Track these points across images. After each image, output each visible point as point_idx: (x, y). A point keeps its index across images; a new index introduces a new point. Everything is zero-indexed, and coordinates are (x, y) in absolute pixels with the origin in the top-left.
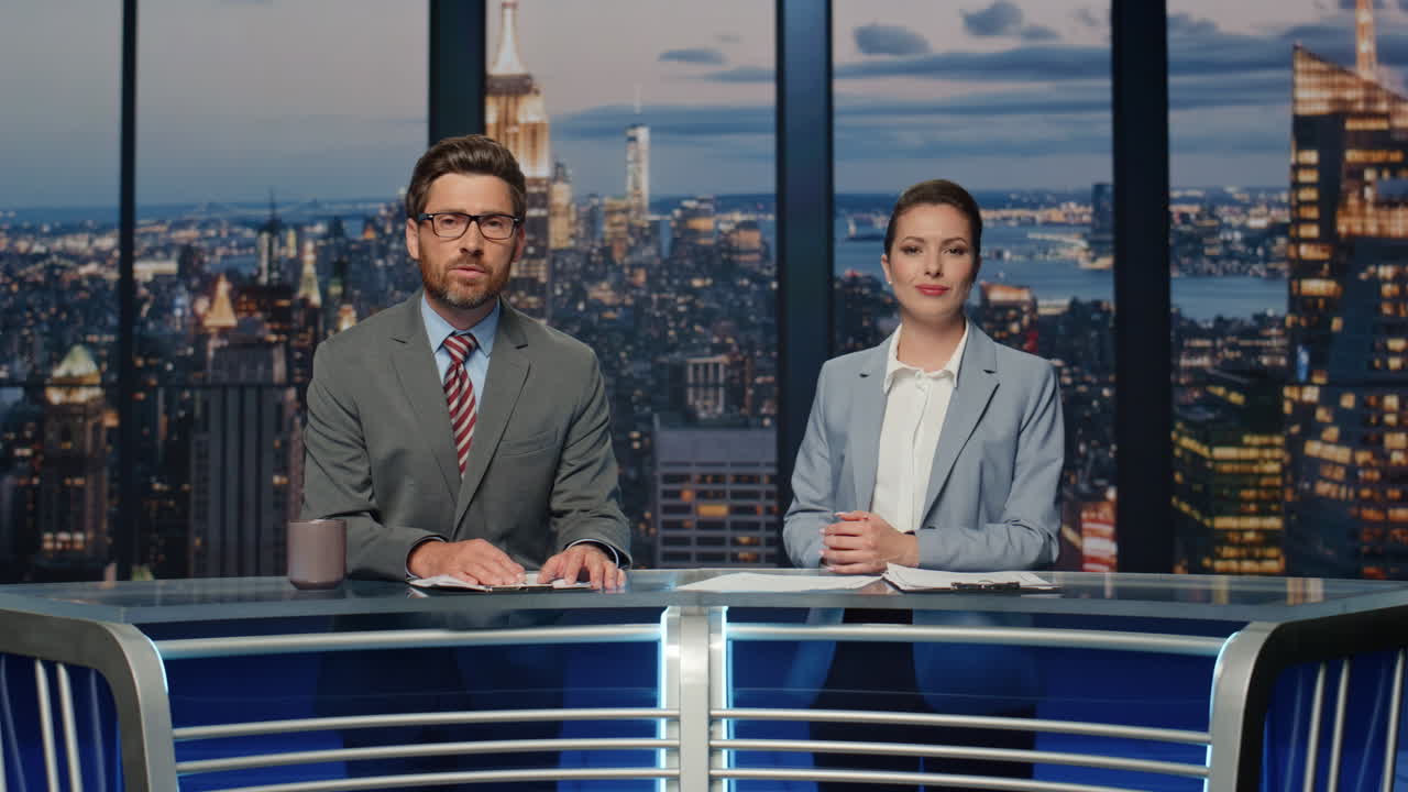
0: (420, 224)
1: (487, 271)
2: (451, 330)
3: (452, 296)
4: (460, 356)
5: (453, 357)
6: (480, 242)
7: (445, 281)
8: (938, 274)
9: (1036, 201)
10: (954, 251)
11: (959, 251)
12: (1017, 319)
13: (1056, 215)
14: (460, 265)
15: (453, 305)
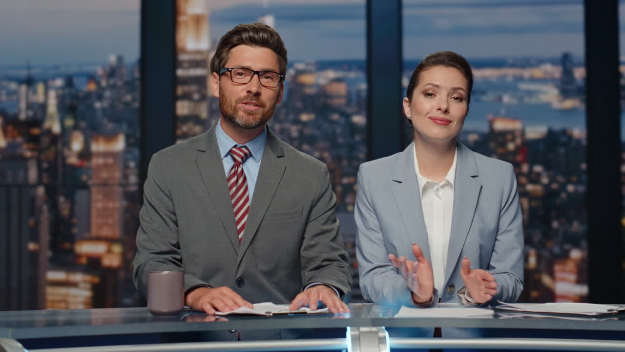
0: (221, 75)
1: (262, 105)
2: (234, 143)
3: (239, 120)
4: (239, 159)
5: (234, 160)
6: (259, 87)
7: (235, 110)
8: (446, 111)
9: (525, 63)
10: (456, 99)
11: (459, 99)
12: (513, 140)
13: (538, 73)
14: (245, 101)
15: (240, 126)
